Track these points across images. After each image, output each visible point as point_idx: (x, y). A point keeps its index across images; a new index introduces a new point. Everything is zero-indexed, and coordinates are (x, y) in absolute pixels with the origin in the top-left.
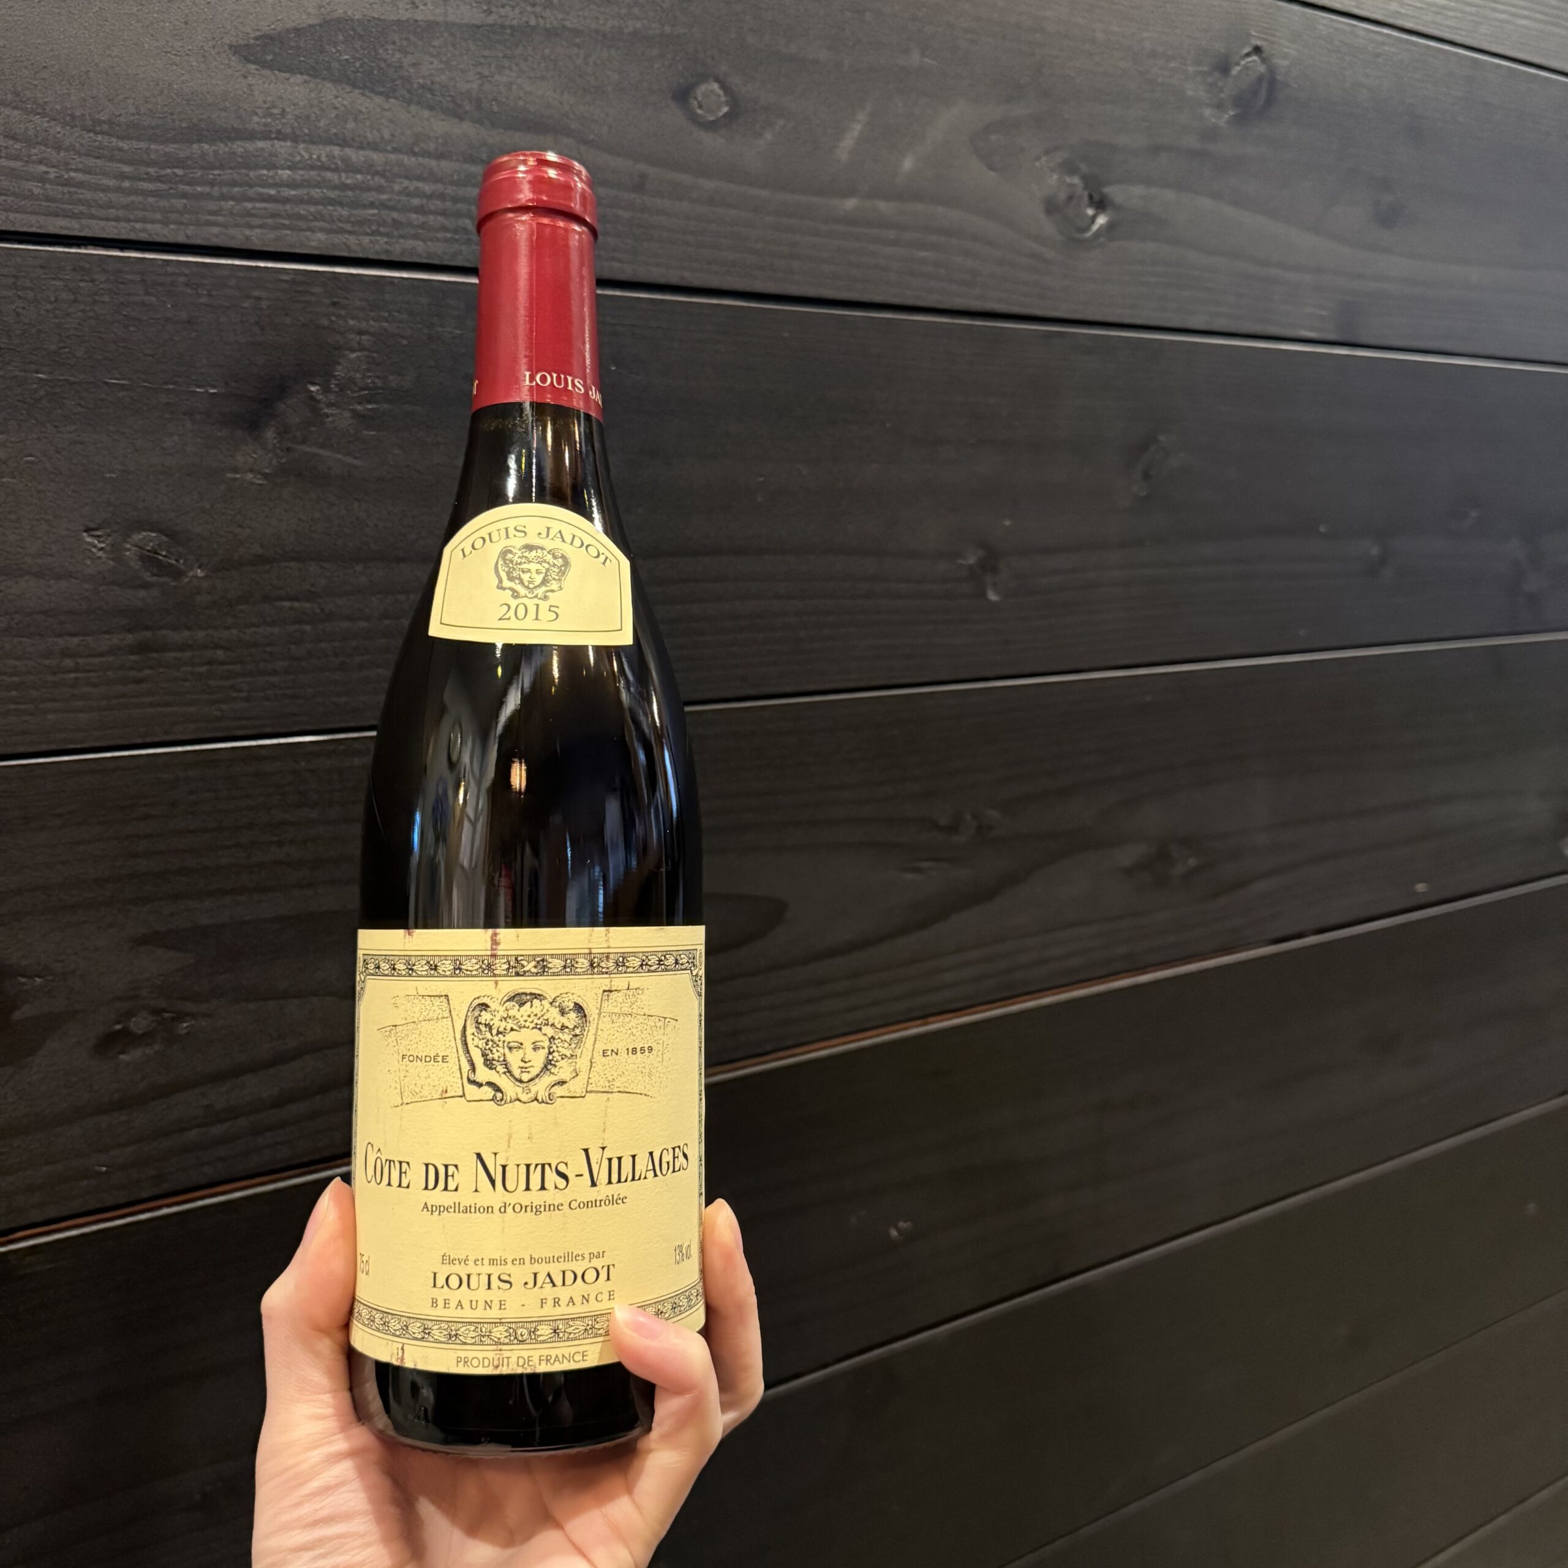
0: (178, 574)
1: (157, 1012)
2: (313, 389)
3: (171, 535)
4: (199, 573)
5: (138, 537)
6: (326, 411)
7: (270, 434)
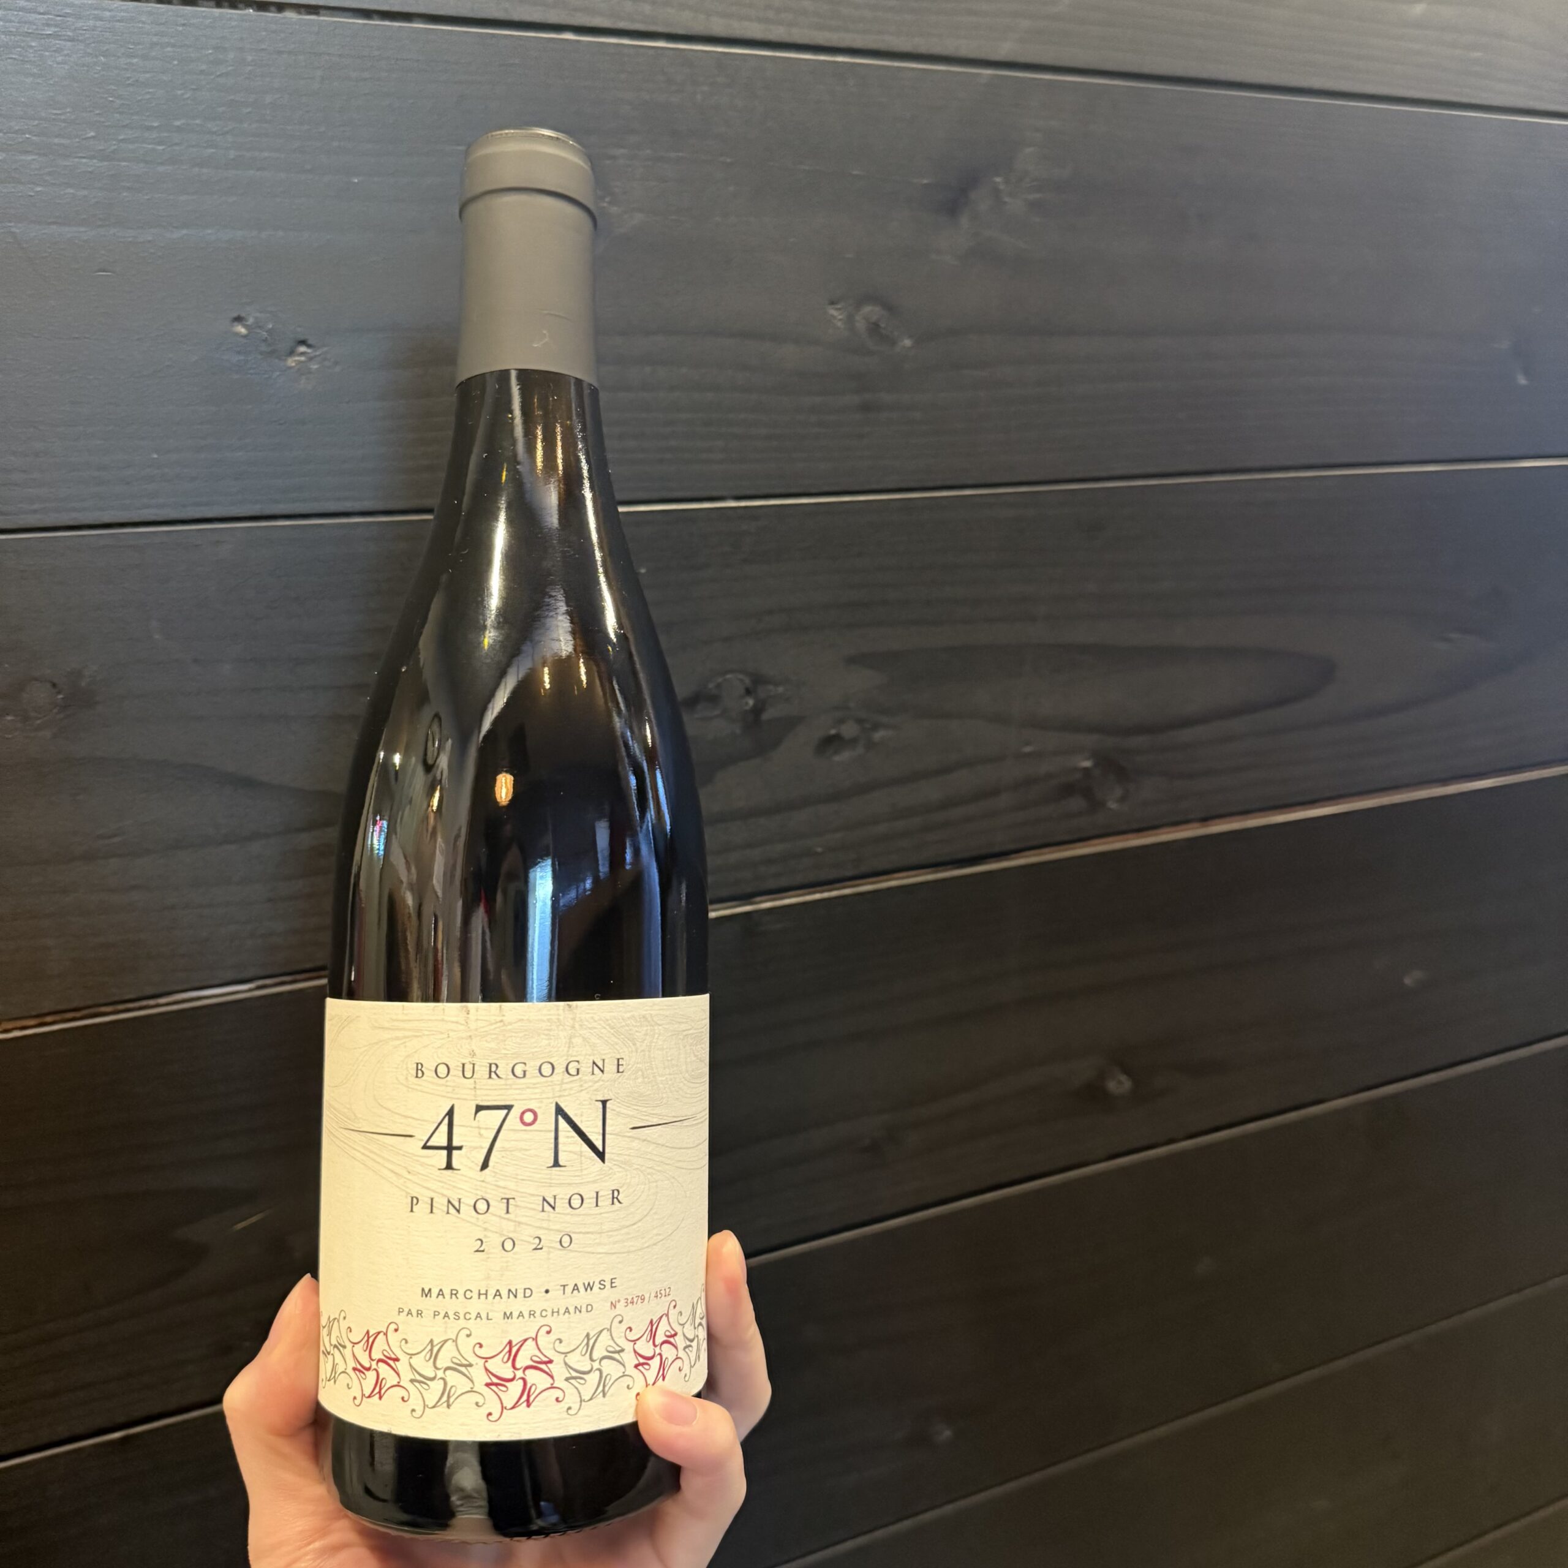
0: (893, 343)
1: (860, 721)
2: (998, 179)
3: (889, 308)
4: (907, 342)
5: (867, 309)
6: (1007, 199)
7: (964, 221)
